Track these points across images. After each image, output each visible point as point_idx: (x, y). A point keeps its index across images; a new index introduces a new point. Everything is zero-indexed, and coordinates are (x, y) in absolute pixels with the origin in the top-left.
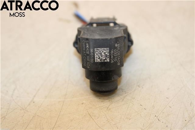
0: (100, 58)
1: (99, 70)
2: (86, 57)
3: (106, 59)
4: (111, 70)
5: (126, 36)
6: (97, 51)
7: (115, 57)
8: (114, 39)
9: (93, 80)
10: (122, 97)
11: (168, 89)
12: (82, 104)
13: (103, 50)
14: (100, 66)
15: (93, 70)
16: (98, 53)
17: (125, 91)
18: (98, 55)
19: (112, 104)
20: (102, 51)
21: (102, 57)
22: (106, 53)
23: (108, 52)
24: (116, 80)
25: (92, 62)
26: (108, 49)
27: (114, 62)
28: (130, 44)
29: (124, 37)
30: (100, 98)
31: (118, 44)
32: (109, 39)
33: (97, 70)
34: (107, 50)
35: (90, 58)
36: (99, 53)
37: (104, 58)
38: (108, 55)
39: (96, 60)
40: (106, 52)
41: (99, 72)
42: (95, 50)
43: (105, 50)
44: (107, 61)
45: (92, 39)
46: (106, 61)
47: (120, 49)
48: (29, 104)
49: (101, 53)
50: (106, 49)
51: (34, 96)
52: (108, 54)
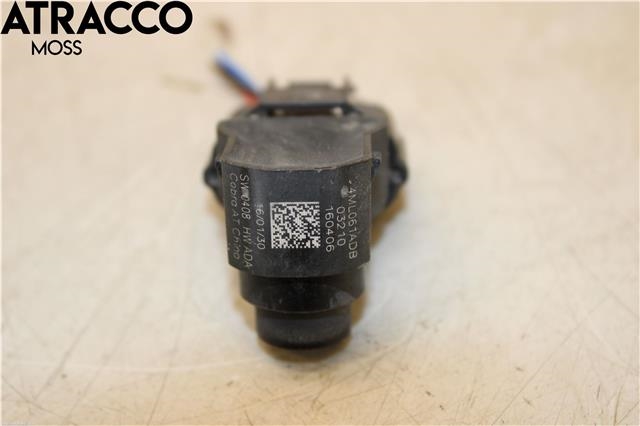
0: (288, 235)
1: (286, 273)
2: (242, 230)
3: (308, 238)
4: (326, 274)
5: (379, 158)
6: (278, 213)
7: (341, 231)
8: (334, 171)
9: (266, 308)
10: (364, 361)
11: (523, 337)
12: (230, 384)
13: (298, 210)
14: (287, 264)
15: (264, 275)
16: (281, 219)
17: (376, 343)
18: (282, 224)
19: (329, 387)
20: (294, 210)
21: (294, 233)
22: (310, 220)
23: (316, 216)
24: (346, 307)
25: (262, 246)
26: (314, 205)
27: (337, 248)
28: (396, 179)
29: (374, 163)
30: (289, 367)
31: (349, 186)
32: (319, 171)
33: (277, 276)
34: (312, 208)
35: (254, 236)
36: (286, 218)
37: (303, 237)
38: (315, 225)
39: (272, 242)
40: (308, 216)
41: (286, 283)
42: (272, 209)
43: (306, 210)
44: (312, 245)
45: (261, 171)
46: (308, 244)
47: (358, 204)
48: (48, 384)
49: (293, 218)
50: (310, 206)
51: (68, 354)
52: (317, 223)
